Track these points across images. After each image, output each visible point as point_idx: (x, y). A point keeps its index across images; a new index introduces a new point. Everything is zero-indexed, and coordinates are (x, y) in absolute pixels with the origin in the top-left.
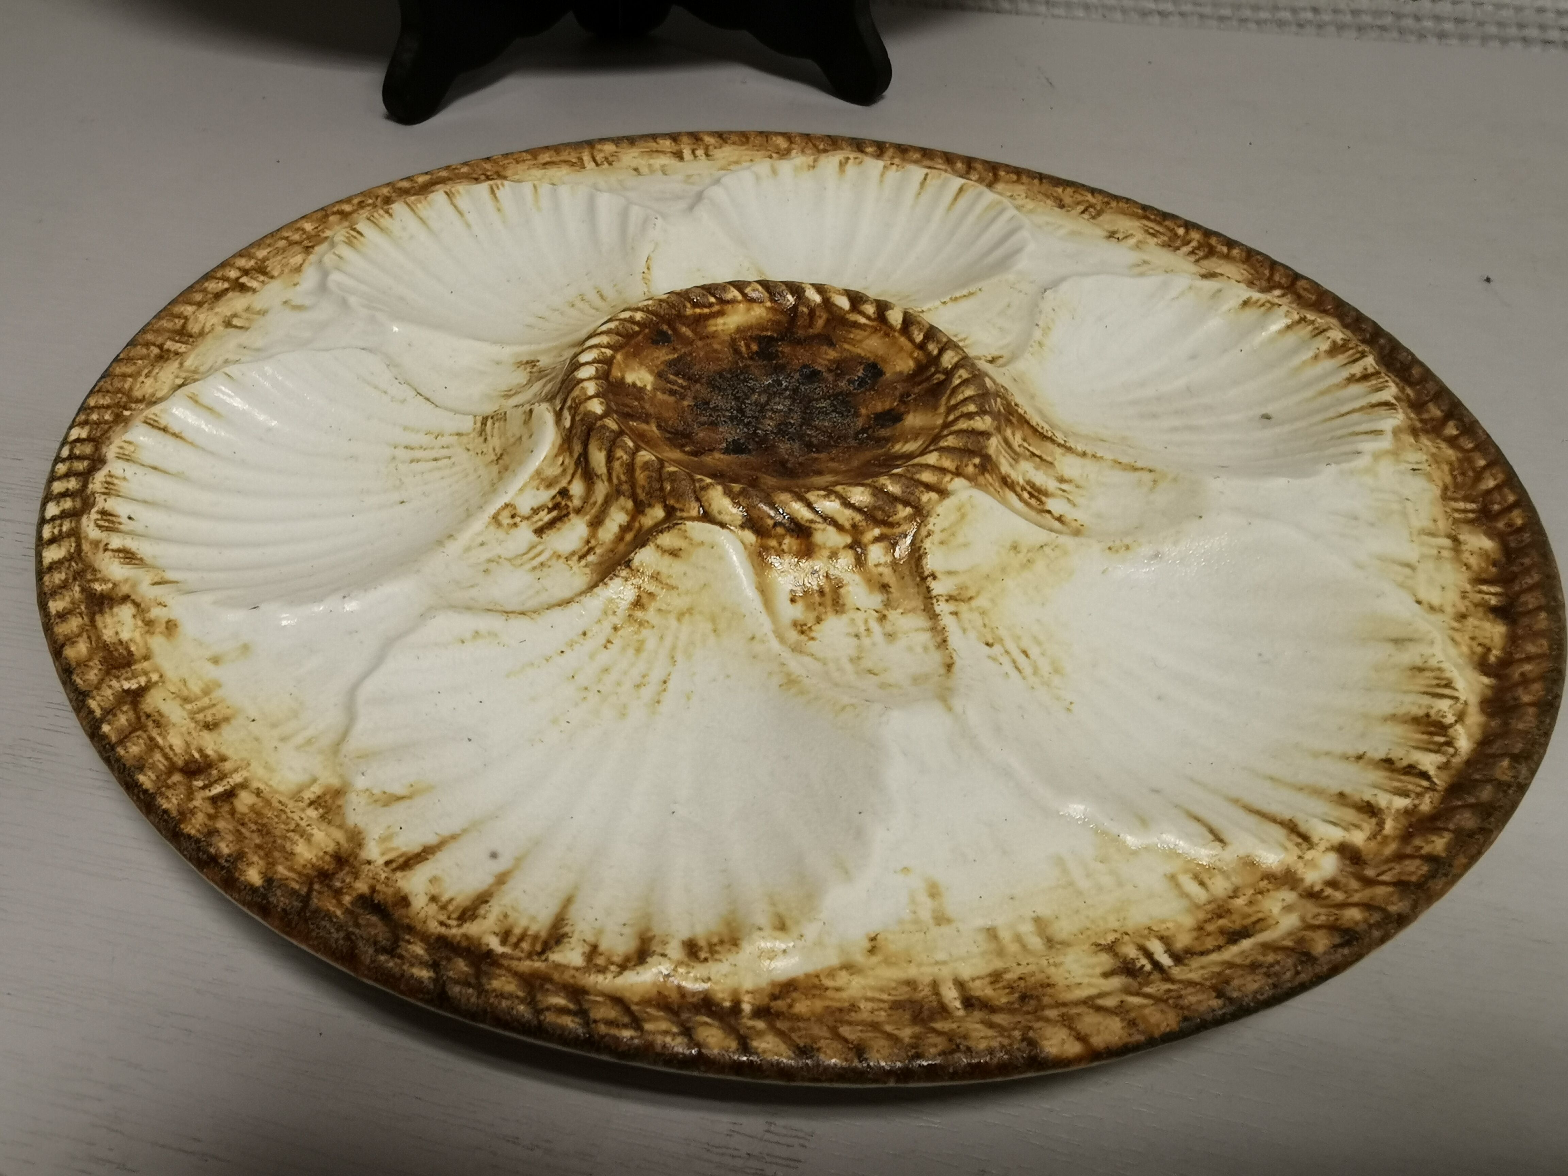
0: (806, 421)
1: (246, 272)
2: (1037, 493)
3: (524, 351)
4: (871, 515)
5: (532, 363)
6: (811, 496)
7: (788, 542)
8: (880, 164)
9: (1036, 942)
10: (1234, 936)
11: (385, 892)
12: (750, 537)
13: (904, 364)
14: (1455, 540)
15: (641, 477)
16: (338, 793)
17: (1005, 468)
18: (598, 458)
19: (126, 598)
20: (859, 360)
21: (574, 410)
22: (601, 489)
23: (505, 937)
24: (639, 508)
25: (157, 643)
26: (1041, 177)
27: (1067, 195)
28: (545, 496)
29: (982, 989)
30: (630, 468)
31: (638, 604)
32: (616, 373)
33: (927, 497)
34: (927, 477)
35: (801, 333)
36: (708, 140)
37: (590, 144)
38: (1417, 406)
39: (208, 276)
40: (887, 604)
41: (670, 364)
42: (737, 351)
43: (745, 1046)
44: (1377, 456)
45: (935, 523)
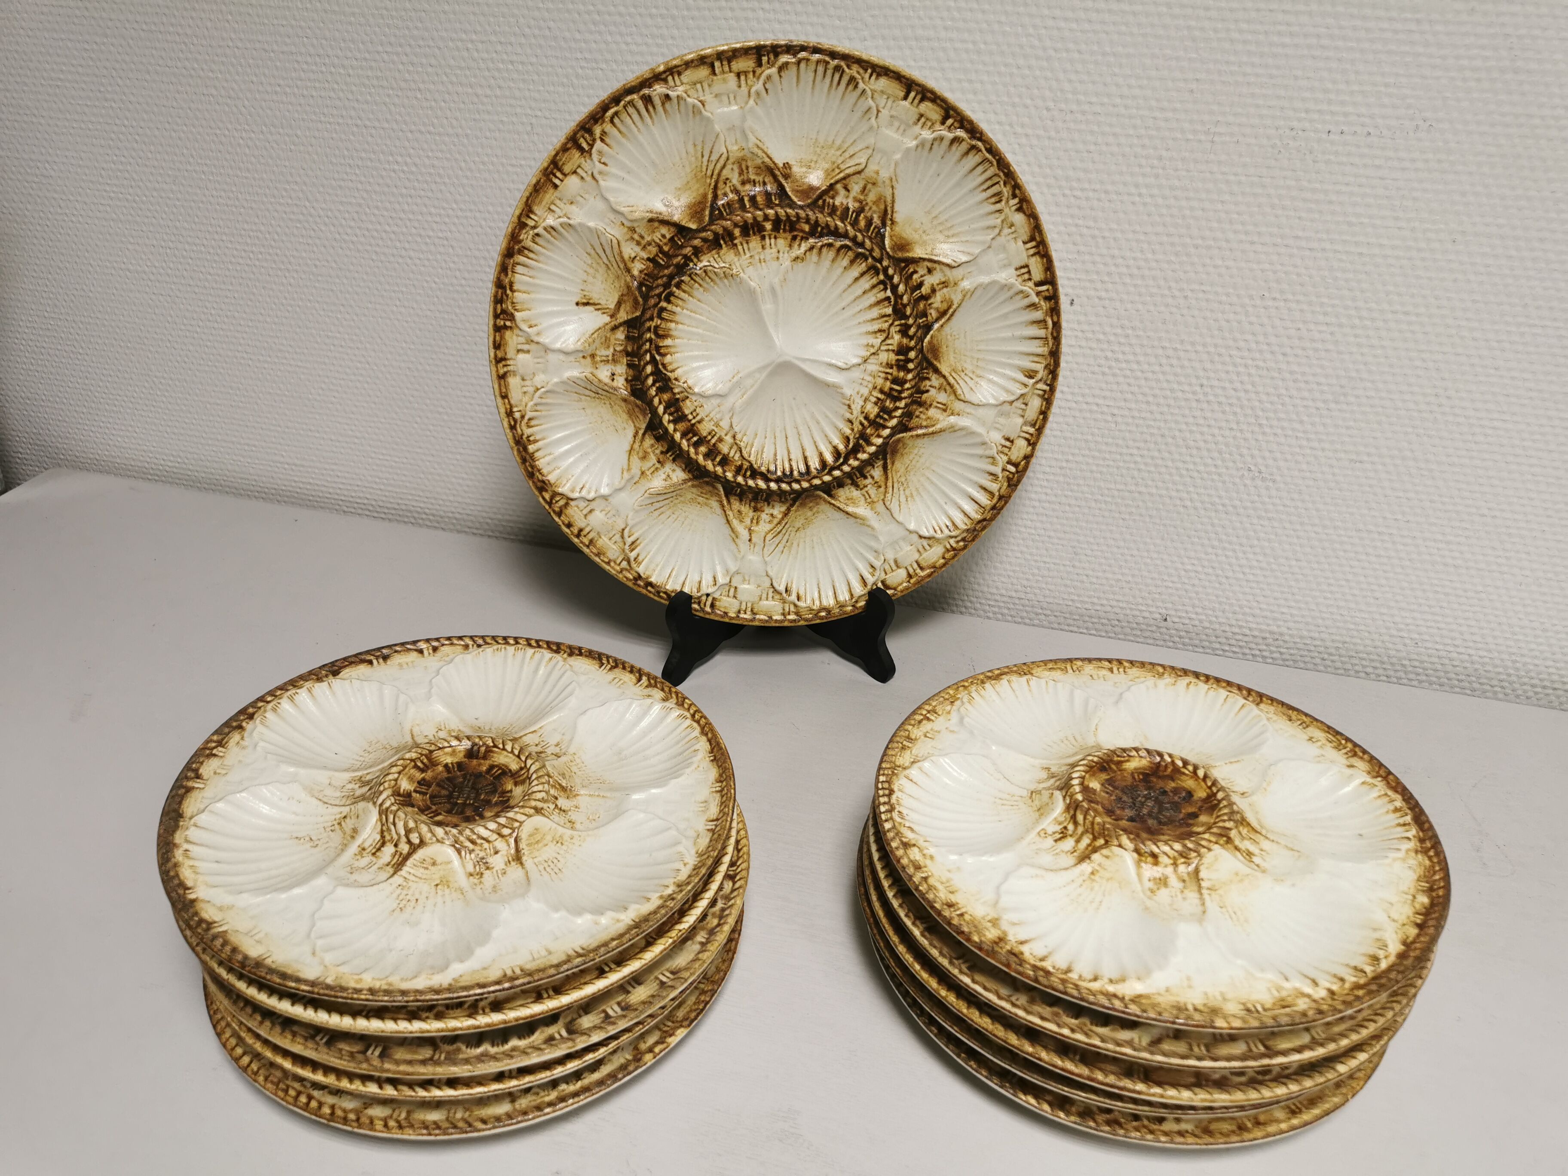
0: (1160, 812)
1: (929, 712)
2: (1250, 854)
3: (1045, 763)
4: (1181, 854)
5: (1048, 769)
6: (1160, 844)
7: (1150, 859)
8: (1206, 687)
9: (1220, 998)
10: (1284, 1007)
11: (1016, 950)
12: (1135, 855)
13: (1201, 794)
14: (1414, 897)
15: (1096, 827)
16: (997, 919)
17: (1237, 842)
18: (1080, 818)
19: (914, 845)
20: (1184, 789)
21: (1071, 797)
22: (1080, 829)
23: (1054, 967)
24: (1095, 839)
25: (928, 862)
26: (1283, 704)
27: (1294, 715)
28: (1058, 828)
29: (1201, 1007)
30: (1093, 823)
31: (1092, 873)
32: (1086, 783)
33: (1203, 850)
34: (1203, 843)
35: (1161, 774)
36: (1126, 664)
37: (1071, 660)
38: (1422, 841)
39: (914, 713)
40: (1185, 887)
41: (1107, 780)
42: (1134, 778)
43: (1126, 1007)
44: (1395, 860)
45: (1204, 860)
